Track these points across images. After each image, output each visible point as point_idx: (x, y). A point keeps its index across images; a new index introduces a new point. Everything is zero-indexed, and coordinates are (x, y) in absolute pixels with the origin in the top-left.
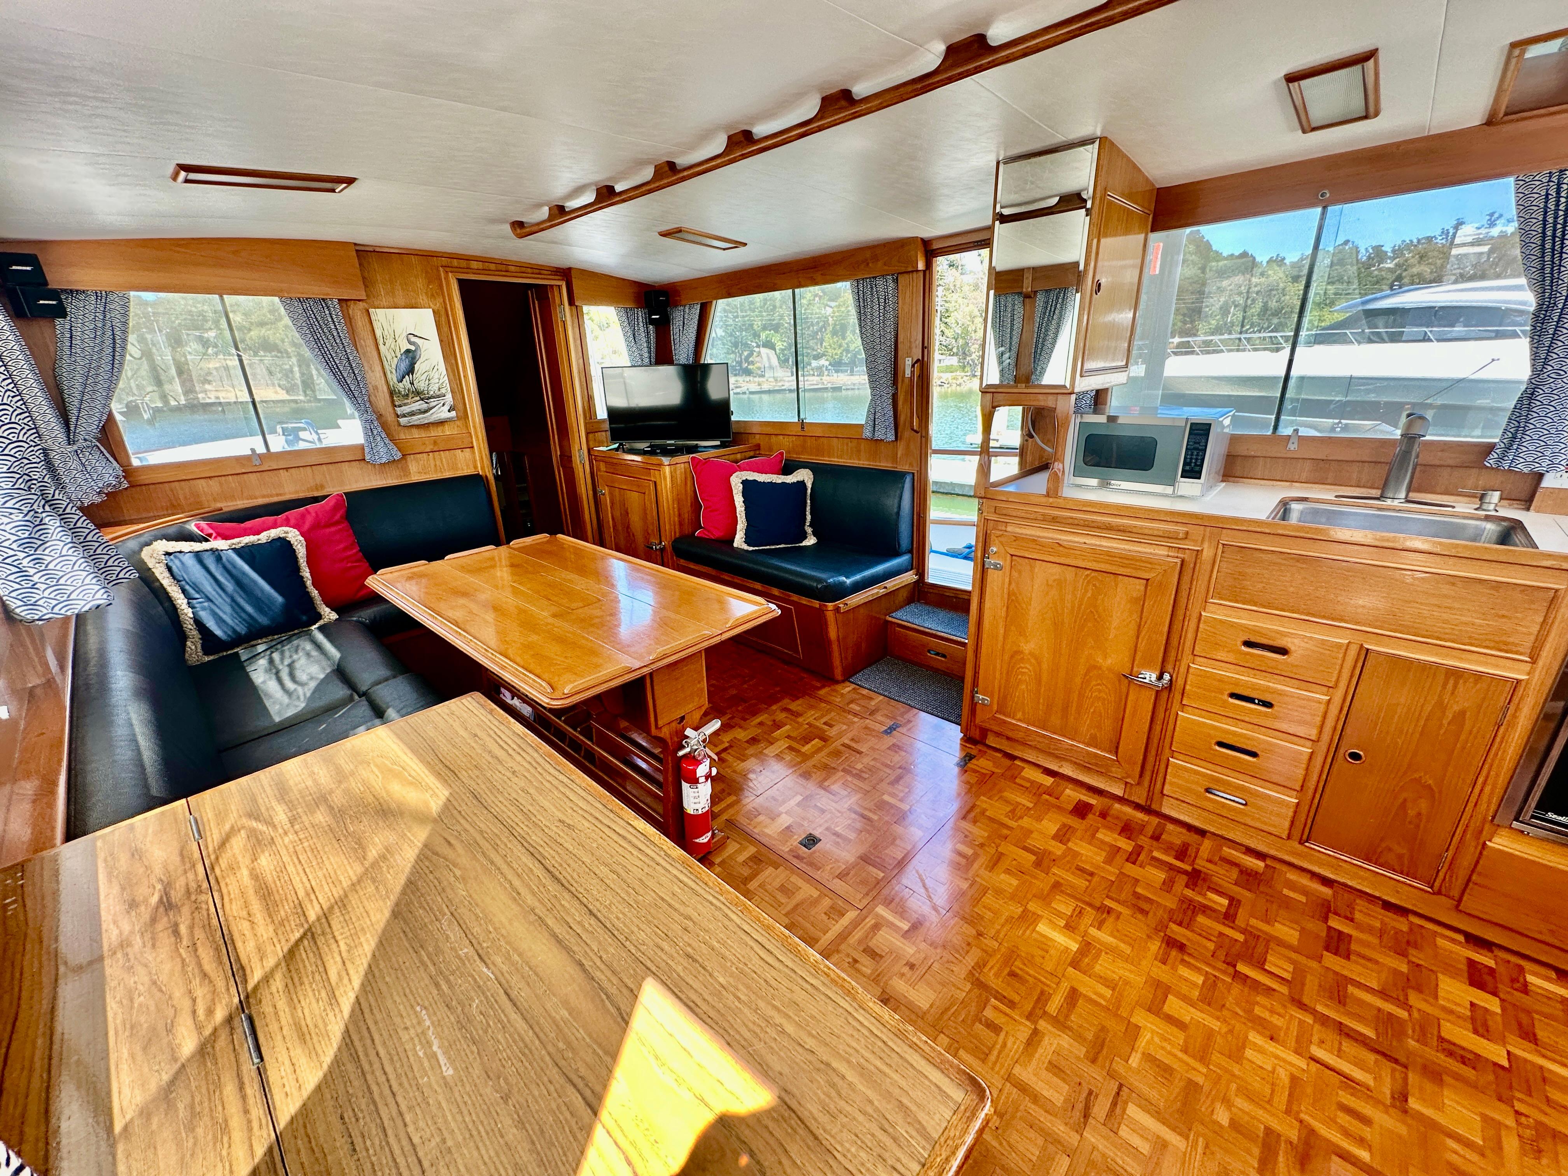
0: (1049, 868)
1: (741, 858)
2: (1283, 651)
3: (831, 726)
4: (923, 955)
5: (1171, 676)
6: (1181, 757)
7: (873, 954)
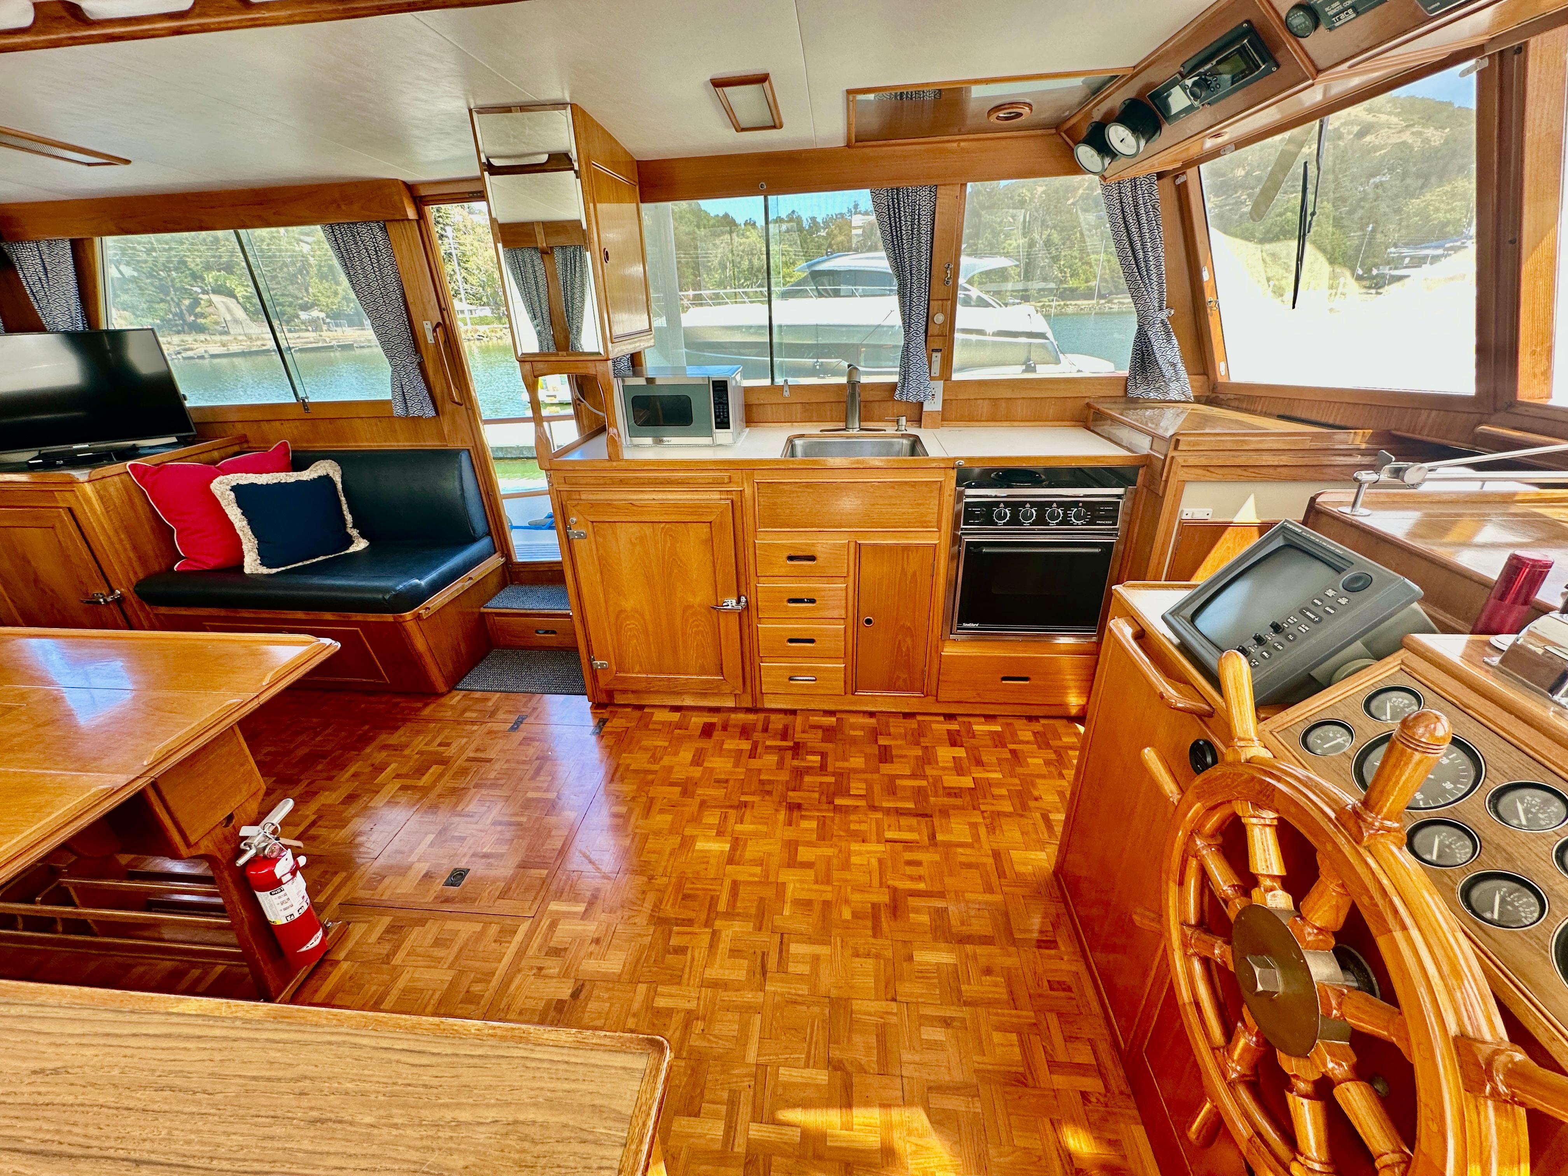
0: (694, 792)
1: (373, 938)
2: (812, 558)
3: (448, 745)
4: (604, 925)
5: (746, 598)
6: (768, 659)
7: (557, 952)
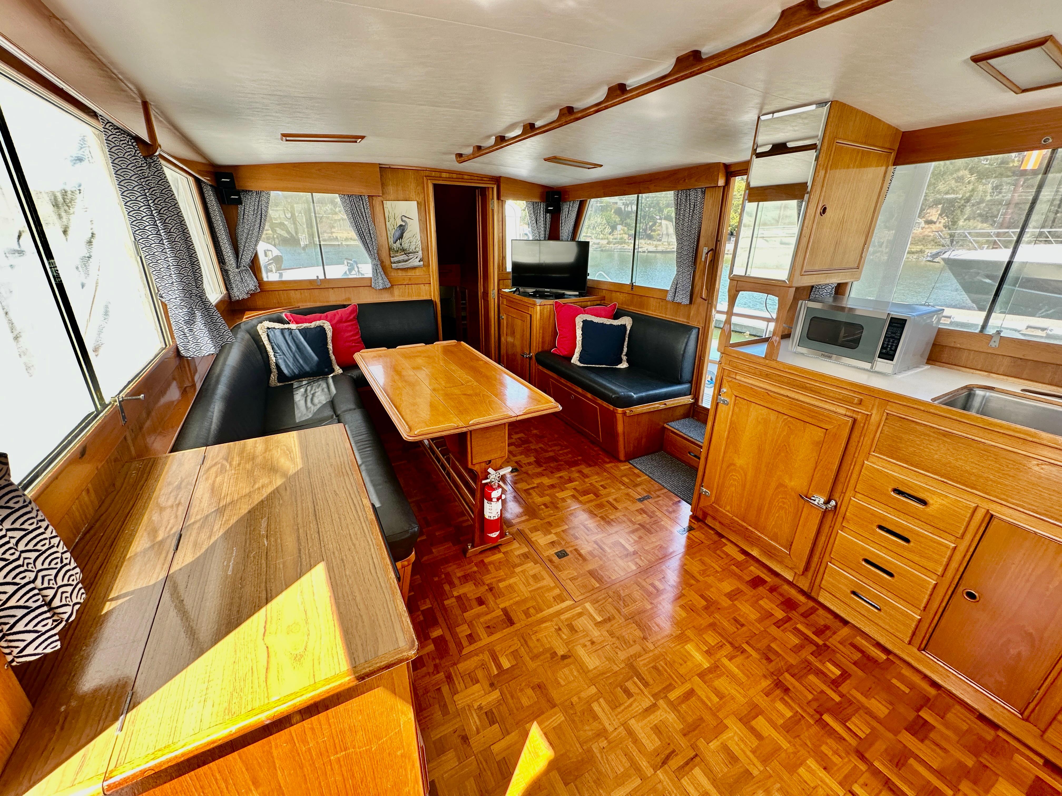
0: (713, 612)
1: (517, 553)
2: (923, 502)
3: (605, 488)
4: (602, 638)
5: (837, 503)
6: (837, 563)
7: (572, 629)
